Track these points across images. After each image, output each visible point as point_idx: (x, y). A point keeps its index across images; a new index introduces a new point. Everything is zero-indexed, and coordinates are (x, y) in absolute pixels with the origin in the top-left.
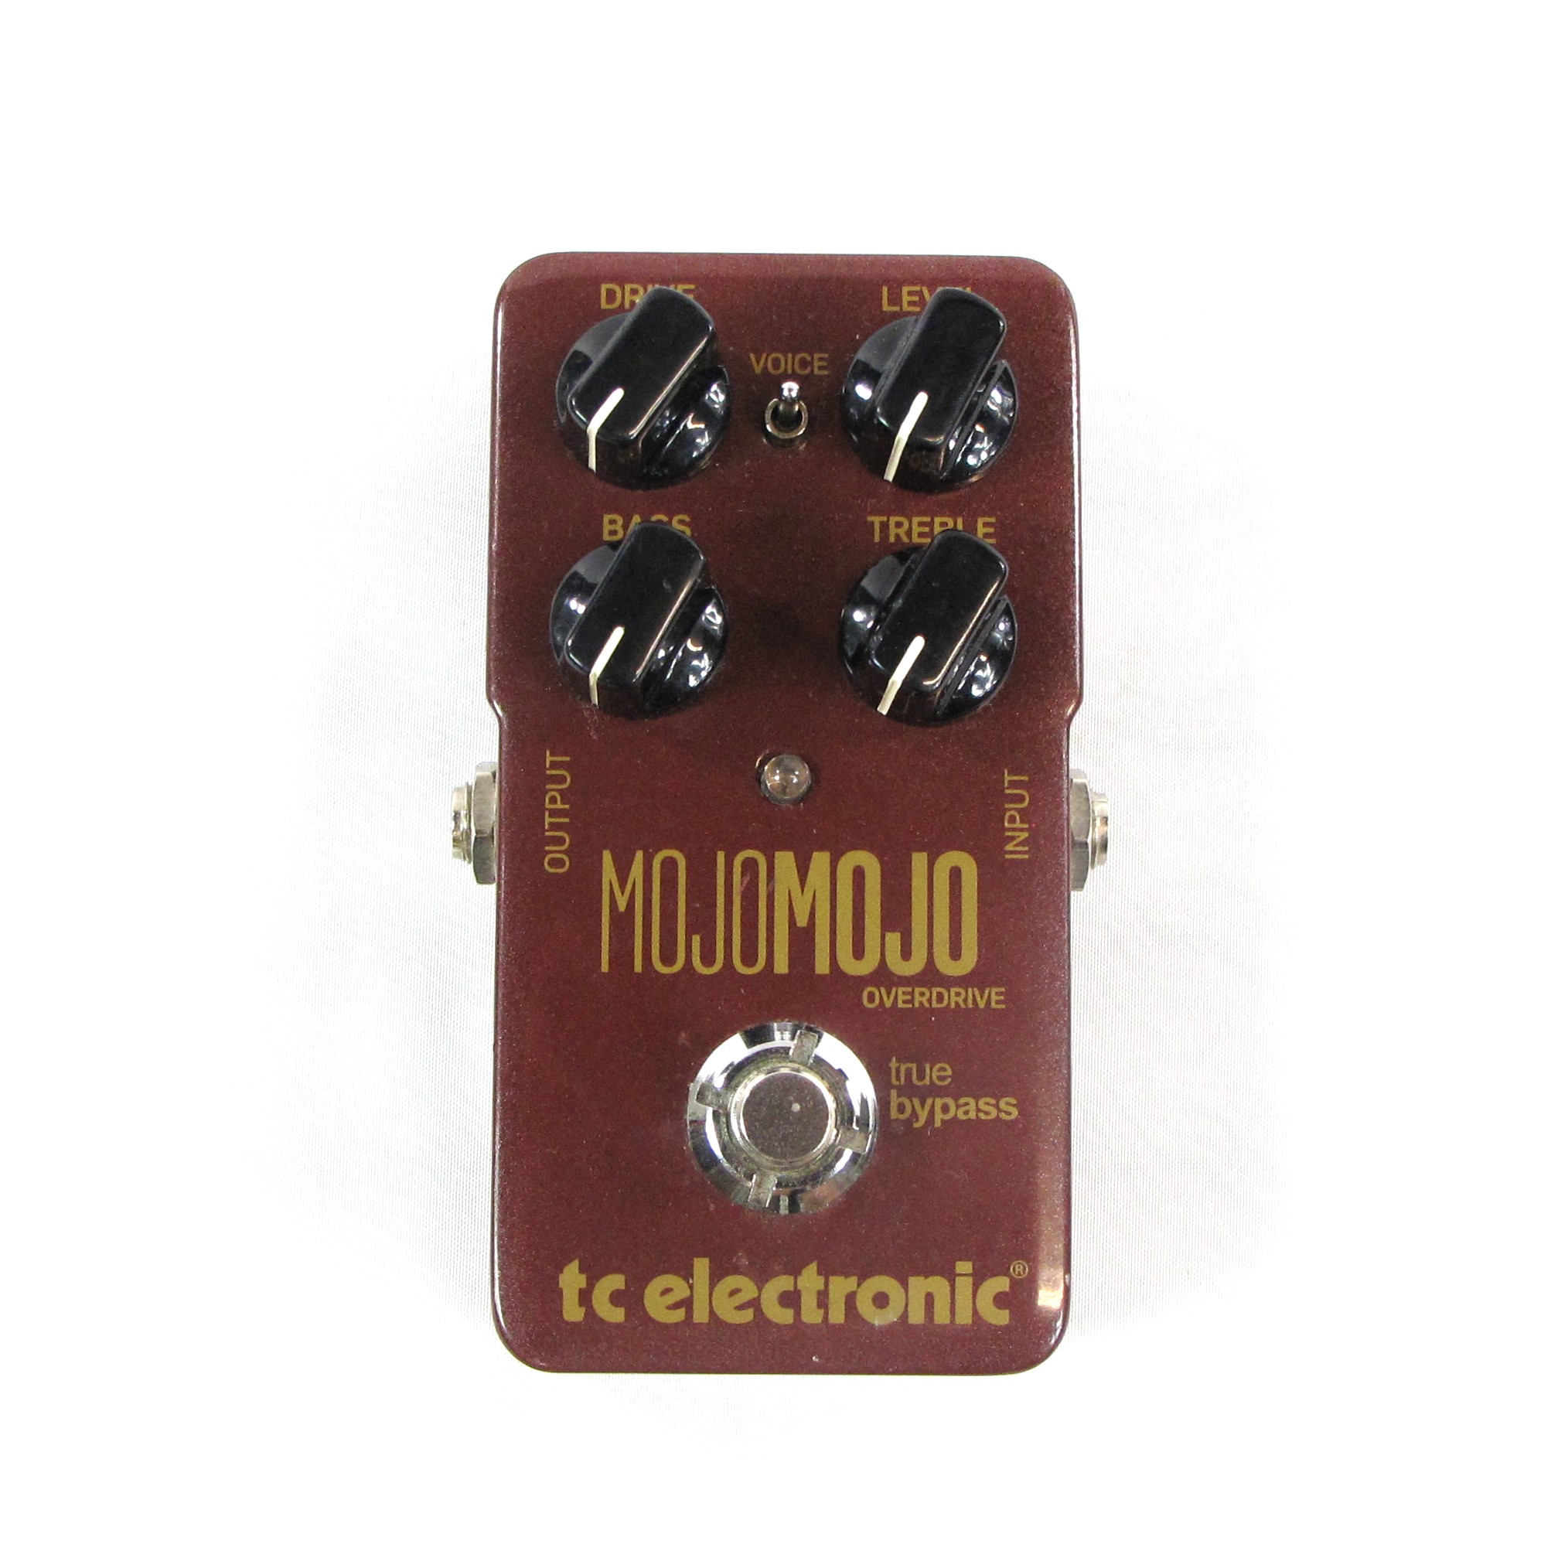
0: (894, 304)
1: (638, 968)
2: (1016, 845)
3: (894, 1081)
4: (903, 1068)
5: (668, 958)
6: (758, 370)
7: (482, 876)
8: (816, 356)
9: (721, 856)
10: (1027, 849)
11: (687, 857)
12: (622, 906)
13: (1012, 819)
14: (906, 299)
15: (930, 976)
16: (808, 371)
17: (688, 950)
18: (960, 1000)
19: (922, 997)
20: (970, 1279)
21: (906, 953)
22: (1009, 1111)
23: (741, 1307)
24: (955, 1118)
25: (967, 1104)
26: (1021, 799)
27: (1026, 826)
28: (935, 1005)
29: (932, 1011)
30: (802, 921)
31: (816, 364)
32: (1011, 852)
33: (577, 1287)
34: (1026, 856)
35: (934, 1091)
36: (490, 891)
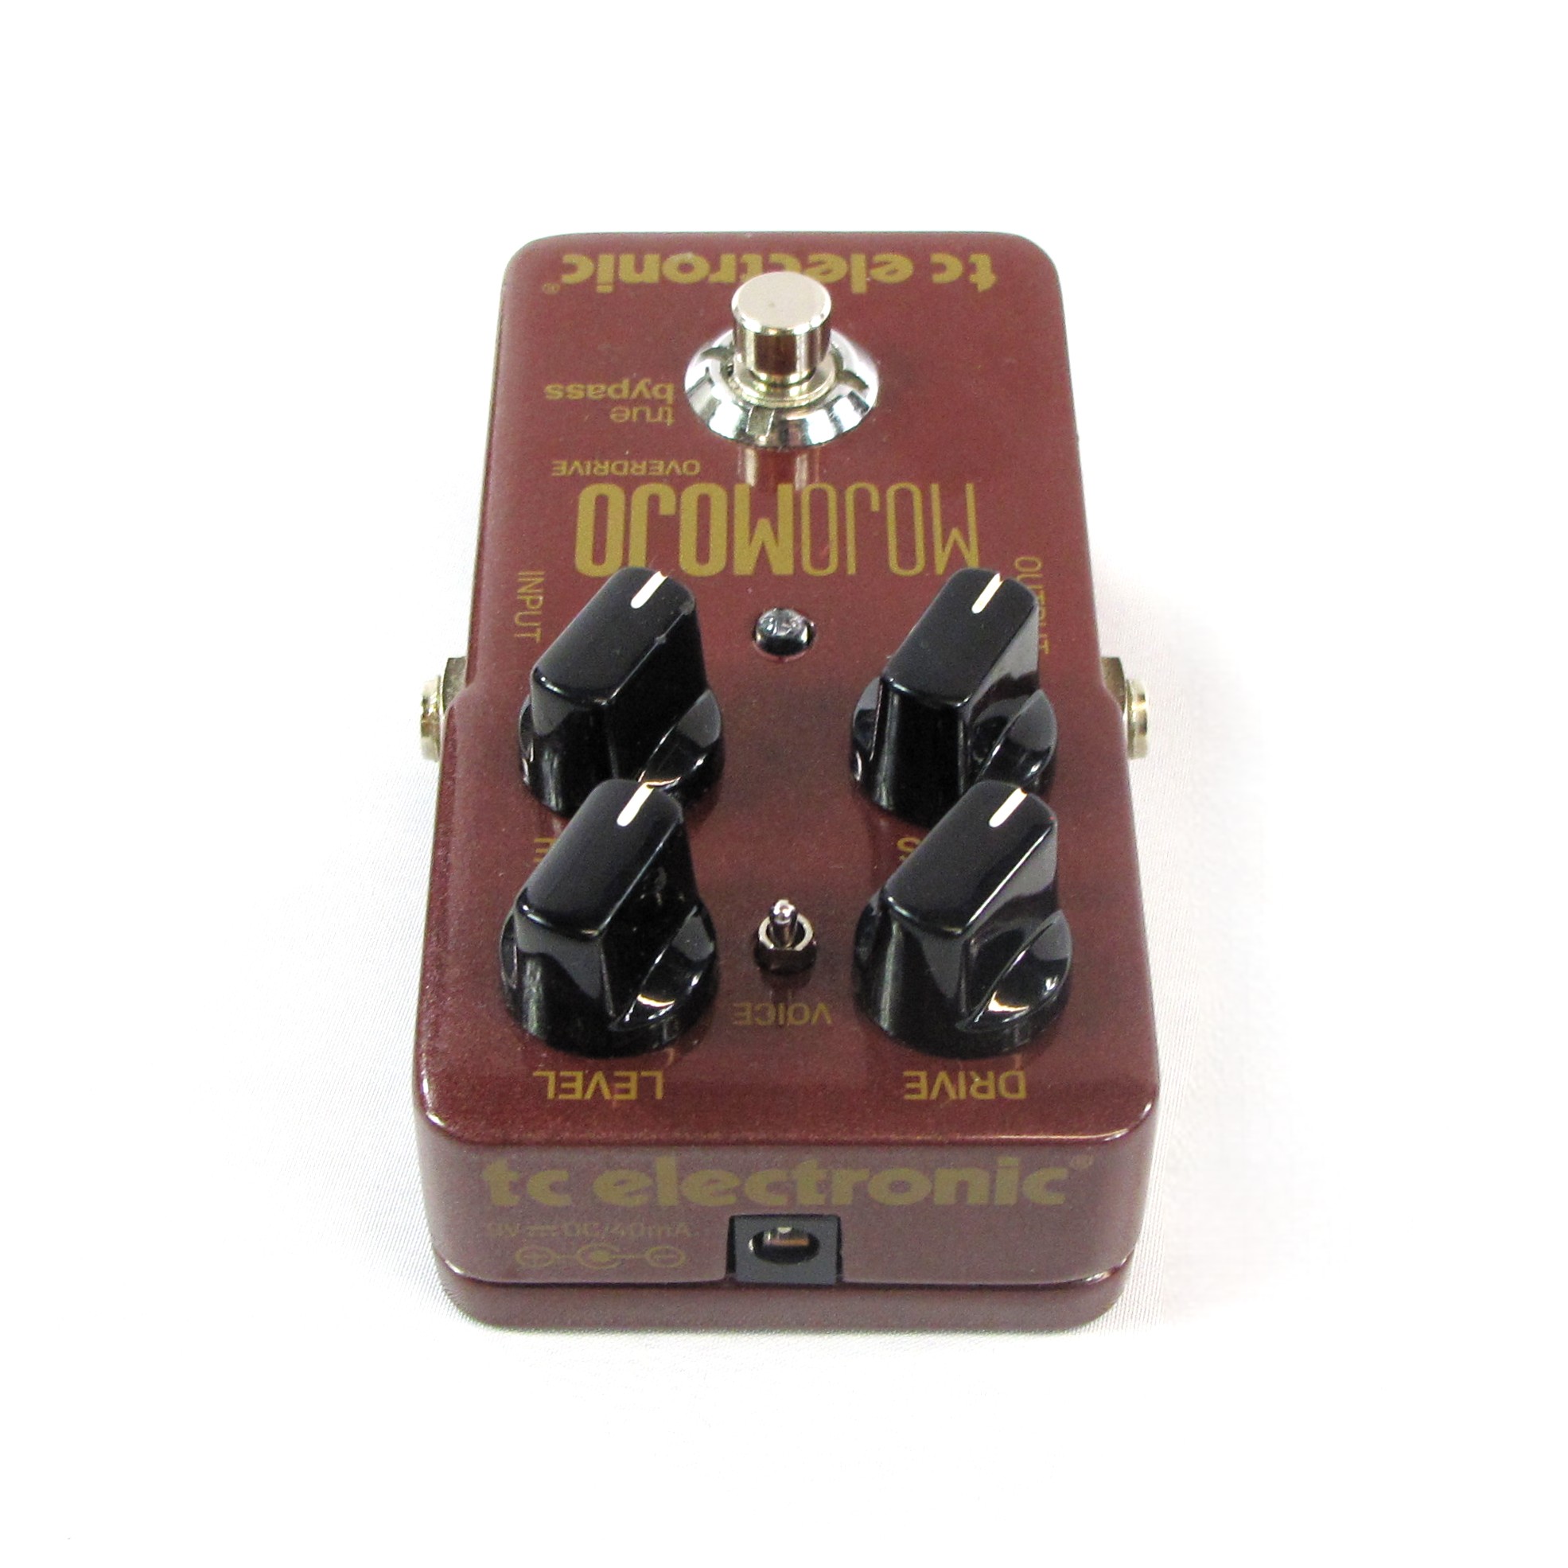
0: (646, 1079)
1: (935, 489)
2: (531, 582)
3: (670, 410)
4: (660, 418)
5: (904, 497)
6: (821, 1007)
7: (1115, 664)
8: (748, 1022)
9: (852, 570)
10: (520, 580)
11: (888, 568)
12: (955, 534)
13: (534, 602)
14: (633, 1085)
15: (629, 485)
16: (758, 1007)
17: (884, 499)
18: (599, 466)
19: (639, 468)
20: (599, 281)
21: (654, 501)
22: (553, 391)
23: (820, 263)
24: (609, 384)
25: (597, 394)
26: (522, 619)
27: (521, 597)
28: (626, 464)
29: (629, 458)
30: (764, 524)
31: (748, 1013)
32: (539, 576)
33: (978, 274)
34: (520, 574)
35: (630, 403)
36: (1106, 650)
